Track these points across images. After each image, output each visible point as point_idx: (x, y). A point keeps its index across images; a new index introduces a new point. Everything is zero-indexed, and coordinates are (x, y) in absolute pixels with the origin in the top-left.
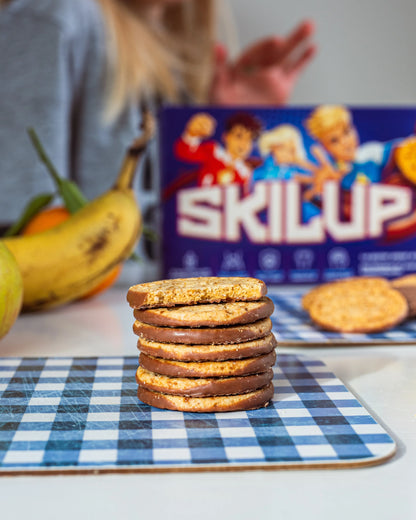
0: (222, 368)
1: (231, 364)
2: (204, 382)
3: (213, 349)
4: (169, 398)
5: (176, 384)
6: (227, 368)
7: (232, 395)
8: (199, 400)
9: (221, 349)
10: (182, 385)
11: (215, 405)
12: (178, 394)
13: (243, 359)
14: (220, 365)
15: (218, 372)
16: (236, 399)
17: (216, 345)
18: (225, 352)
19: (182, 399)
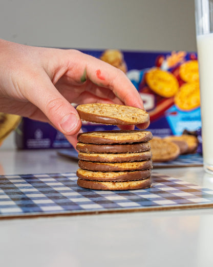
0: (133, 166)
1: (137, 163)
2: (123, 173)
3: (128, 155)
4: (104, 183)
5: (108, 175)
6: (135, 165)
7: (137, 180)
8: (120, 183)
9: (132, 155)
10: (111, 175)
11: (129, 186)
12: (109, 181)
13: (142, 161)
14: (131, 164)
15: (131, 167)
16: (139, 183)
17: (129, 153)
18: (134, 157)
19: (111, 183)
